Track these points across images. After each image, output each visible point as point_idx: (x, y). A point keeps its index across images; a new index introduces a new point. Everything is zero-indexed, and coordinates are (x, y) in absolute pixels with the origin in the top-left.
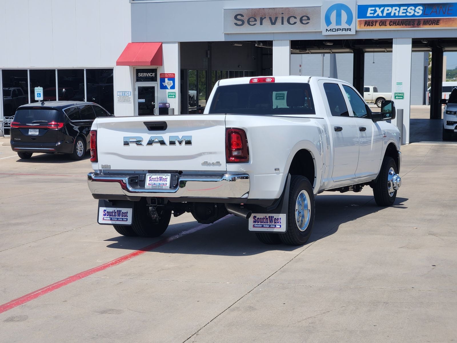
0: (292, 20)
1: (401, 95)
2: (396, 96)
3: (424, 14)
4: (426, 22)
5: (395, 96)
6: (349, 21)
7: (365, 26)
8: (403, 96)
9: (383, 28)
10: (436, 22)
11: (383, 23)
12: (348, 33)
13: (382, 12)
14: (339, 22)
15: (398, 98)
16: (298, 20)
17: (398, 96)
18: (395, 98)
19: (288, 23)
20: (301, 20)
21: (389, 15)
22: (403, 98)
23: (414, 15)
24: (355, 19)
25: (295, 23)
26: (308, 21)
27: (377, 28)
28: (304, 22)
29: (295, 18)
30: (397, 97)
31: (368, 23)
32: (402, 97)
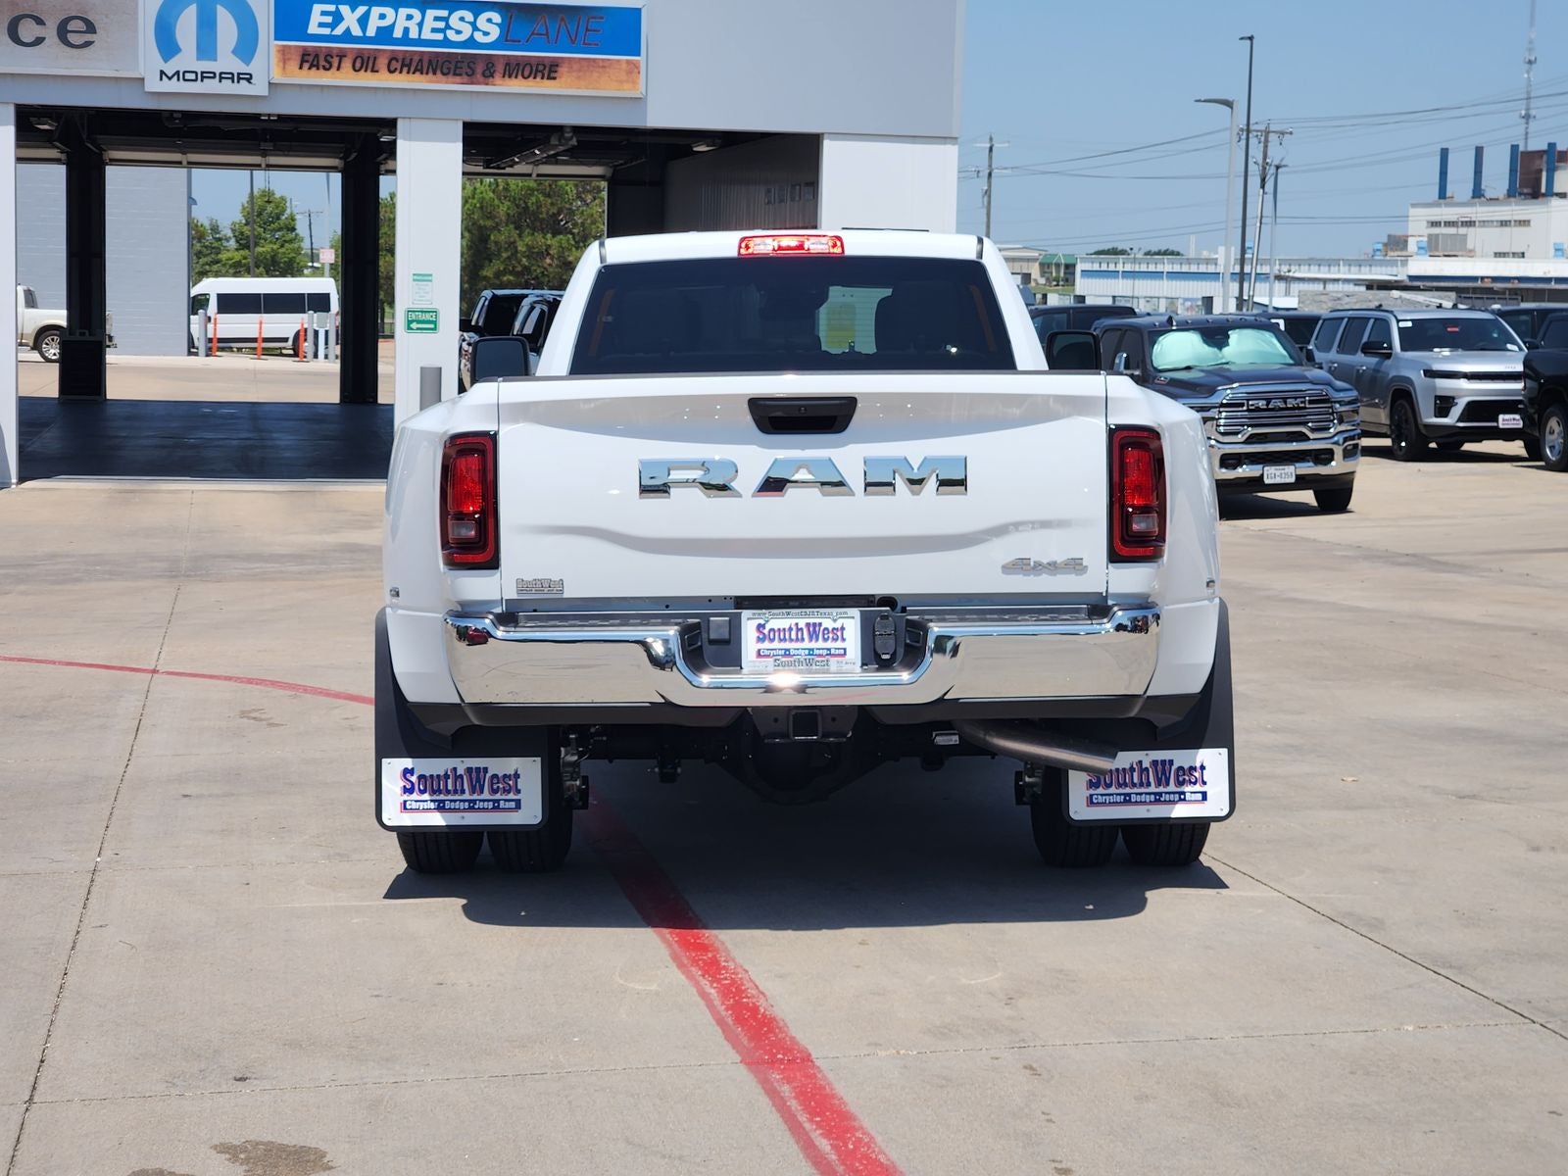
0: (28, 30)
1: (428, 317)
2: (413, 321)
3: (505, 39)
4: (515, 69)
5: (410, 322)
6: (246, 47)
7: (301, 68)
8: (435, 323)
9: (365, 79)
10: (548, 70)
11: (365, 62)
12: (243, 88)
13: (363, 21)
14: (207, 46)
15: (418, 329)
16: (50, 32)
17: (419, 322)
18: (409, 328)
19: (10, 41)
20: (63, 33)
21: (385, 34)
22: (435, 329)
23: (471, 42)
24: (268, 42)
25: (39, 41)
26: (88, 37)
27: (345, 77)
28: (73, 38)
29: (40, 22)
30: (414, 325)
31: (312, 60)
32: (432, 326)
